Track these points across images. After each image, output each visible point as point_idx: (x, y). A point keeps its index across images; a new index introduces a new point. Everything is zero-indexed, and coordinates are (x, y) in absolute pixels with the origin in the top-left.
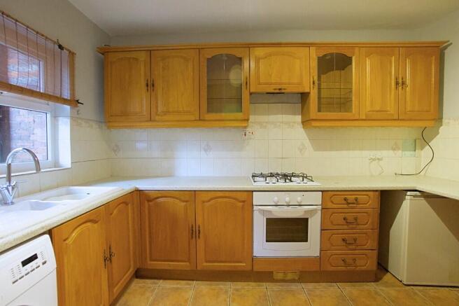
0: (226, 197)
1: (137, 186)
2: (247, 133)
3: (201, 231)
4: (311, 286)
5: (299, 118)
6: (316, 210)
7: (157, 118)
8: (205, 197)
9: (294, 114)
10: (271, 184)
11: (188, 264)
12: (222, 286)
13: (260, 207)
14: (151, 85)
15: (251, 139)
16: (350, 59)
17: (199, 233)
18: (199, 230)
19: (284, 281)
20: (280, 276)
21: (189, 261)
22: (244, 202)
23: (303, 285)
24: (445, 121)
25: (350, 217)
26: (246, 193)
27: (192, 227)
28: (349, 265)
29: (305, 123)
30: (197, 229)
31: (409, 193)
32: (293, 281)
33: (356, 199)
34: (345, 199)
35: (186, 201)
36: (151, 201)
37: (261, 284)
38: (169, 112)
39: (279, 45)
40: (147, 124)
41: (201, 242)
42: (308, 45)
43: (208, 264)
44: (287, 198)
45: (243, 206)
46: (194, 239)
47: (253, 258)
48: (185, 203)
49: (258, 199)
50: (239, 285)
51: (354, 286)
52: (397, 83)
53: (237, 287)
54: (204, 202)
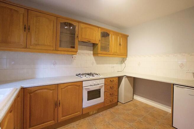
0: (72, 85)
1: (22, 86)
2: (73, 57)
3: (61, 103)
4: (101, 113)
5: (92, 52)
6: (103, 85)
7: (31, 47)
8: (62, 86)
9: (90, 51)
10: (88, 78)
11: (53, 121)
12: (70, 126)
13: (85, 87)
14: (27, 29)
15: (75, 59)
16: (109, 35)
17: (60, 104)
18: (60, 103)
19: (93, 114)
20: (91, 113)
21: (54, 120)
22: (79, 86)
23: (99, 114)
24: (128, 56)
25: (112, 86)
26: (80, 82)
27: (56, 102)
28: (112, 102)
29: (94, 54)
30: (59, 102)
31: (124, 77)
32: (95, 113)
33: (113, 80)
34: (110, 81)
35: (53, 90)
36: (31, 93)
37: (85, 119)
38: (39, 45)
39: (89, 25)
40: (23, 49)
41: (60, 109)
42: (99, 27)
43: (63, 118)
44: (94, 82)
45: (79, 88)
46: (57, 107)
47: (83, 109)
48: (52, 91)
49: (84, 84)
50: (77, 122)
51: (113, 109)
52: (119, 44)
53: (77, 123)
54: (62, 89)
